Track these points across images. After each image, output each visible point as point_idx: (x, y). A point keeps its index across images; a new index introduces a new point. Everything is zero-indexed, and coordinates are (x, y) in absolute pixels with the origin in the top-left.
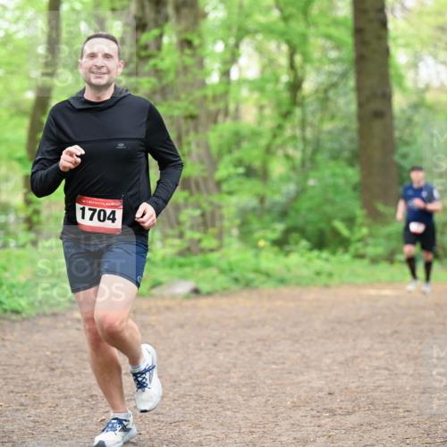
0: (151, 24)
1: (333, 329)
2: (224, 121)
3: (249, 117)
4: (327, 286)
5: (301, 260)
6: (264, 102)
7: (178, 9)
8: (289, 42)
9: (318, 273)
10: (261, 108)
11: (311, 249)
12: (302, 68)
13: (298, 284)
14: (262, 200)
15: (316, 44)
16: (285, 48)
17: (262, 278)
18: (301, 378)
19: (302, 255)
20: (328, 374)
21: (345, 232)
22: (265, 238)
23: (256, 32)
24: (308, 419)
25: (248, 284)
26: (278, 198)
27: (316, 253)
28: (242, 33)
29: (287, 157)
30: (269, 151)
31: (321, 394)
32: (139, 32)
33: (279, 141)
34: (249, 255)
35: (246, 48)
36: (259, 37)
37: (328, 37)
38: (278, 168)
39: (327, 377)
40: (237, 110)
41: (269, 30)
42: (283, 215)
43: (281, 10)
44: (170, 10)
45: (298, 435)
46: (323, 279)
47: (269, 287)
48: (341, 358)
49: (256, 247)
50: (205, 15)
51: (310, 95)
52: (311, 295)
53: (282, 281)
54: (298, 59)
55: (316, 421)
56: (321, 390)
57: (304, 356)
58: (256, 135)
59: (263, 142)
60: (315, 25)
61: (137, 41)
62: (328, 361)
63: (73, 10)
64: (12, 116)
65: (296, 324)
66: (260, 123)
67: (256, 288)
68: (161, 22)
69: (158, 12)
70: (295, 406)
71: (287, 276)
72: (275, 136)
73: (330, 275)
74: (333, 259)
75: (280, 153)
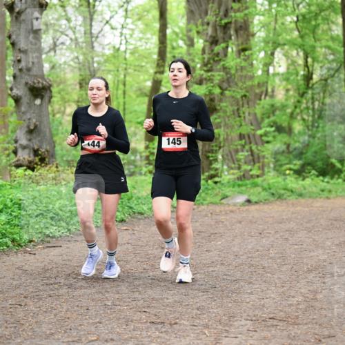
0: (221, 40)
1: (331, 224)
2: (265, 98)
3: (280, 96)
4: (328, 198)
5: (312, 183)
6: (289, 87)
7: (236, 31)
8: (304, 50)
9: (323, 191)
10: (288, 90)
11: (318, 176)
12: (313, 66)
13: (310, 197)
14: (288, 146)
15: (321, 51)
16: (301, 54)
17: (289, 193)
18: (312, 254)
19: (312, 179)
20: (329, 251)
21: (338, 165)
22: (290, 169)
23: (284, 44)
24: (317, 279)
25: (280, 197)
26: (297, 145)
27: (321, 178)
28: (276, 45)
29: (304, 120)
30: (292, 116)
31: (325, 264)
32: (213, 45)
33: (298, 110)
34: (280, 179)
35: (278, 54)
36: (286, 47)
37: (328, 47)
38: (298, 127)
39: (328, 253)
40: (273, 91)
41: (292, 43)
42: (300, 155)
43: (299, 32)
44: (232, 32)
45: (311, 288)
46: (326, 194)
47: (293, 199)
48: (337, 242)
49: (285, 174)
50: (253, 35)
51: (316, 82)
52: (318, 204)
53: (301, 195)
54: (310, 60)
55: (322, 280)
56: (325, 261)
57: (314, 240)
58: (284, 107)
59: (289, 111)
60: (319, 40)
61: (212, 51)
62: (329, 244)
63: (174, 32)
64: (138, 96)
65: (309, 221)
66: (286, 100)
67: (285, 199)
68: (227, 38)
69: (225, 33)
70: (309, 271)
71: (304, 192)
72: (296, 107)
73: (330, 191)
74: (332, 182)
75: (299, 118)
